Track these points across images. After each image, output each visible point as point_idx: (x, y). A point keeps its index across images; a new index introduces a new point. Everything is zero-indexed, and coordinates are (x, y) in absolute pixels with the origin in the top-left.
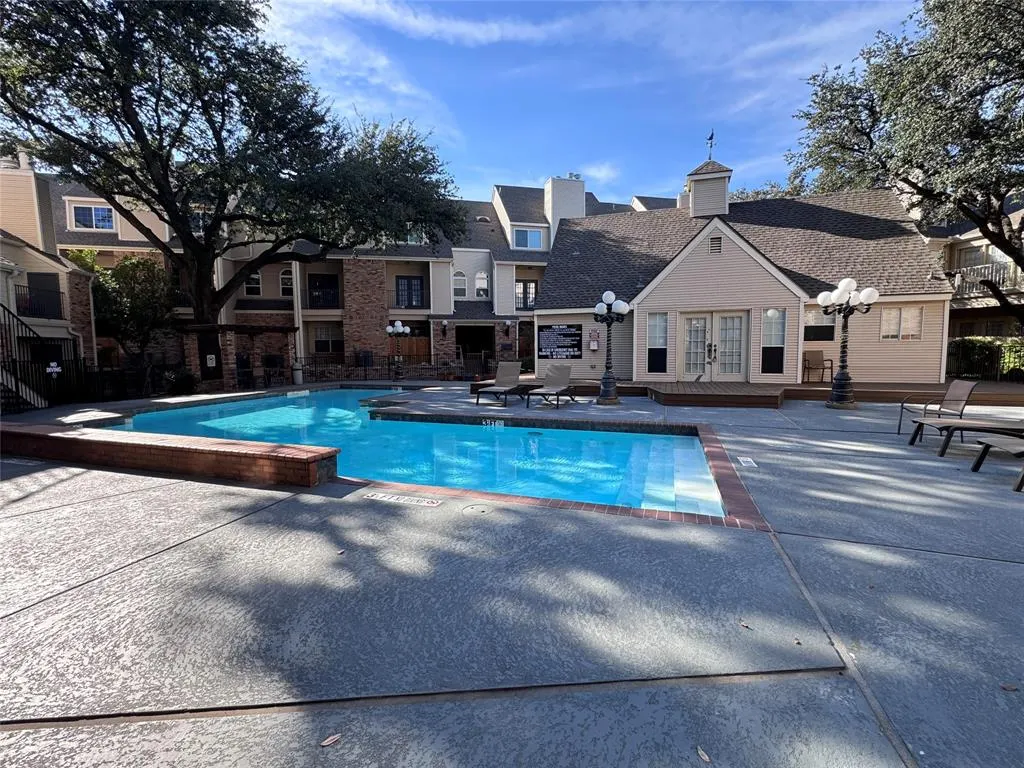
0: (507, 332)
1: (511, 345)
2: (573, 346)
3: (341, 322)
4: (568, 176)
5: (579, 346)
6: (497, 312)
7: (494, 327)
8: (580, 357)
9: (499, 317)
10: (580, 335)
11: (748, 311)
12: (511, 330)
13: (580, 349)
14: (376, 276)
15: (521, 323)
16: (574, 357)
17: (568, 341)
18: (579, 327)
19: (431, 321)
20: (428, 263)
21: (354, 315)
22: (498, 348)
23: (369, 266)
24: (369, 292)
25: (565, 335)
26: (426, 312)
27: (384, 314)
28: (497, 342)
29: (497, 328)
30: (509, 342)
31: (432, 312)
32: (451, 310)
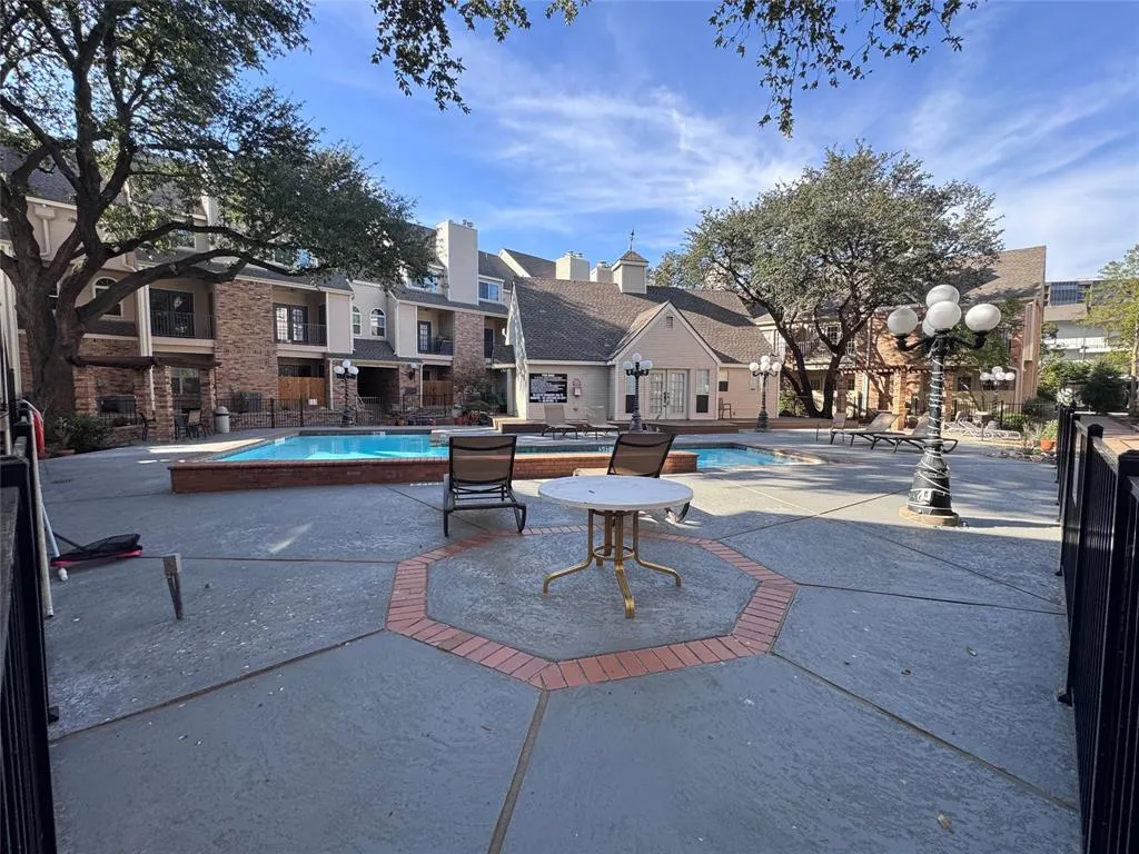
0: (411, 375)
1: (415, 389)
2: (559, 392)
3: (212, 355)
4: (462, 223)
5: (564, 392)
6: (399, 352)
7: (397, 370)
8: (565, 401)
9: (402, 359)
10: (566, 383)
11: (688, 370)
12: (417, 373)
13: (565, 395)
14: (259, 303)
15: (425, 366)
16: (560, 401)
17: (556, 387)
18: (565, 376)
19: (331, 360)
20: (325, 293)
21: (231, 348)
22: (402, 392)
23: (250, 290)
24: (252, 321)
25: (553, 383)
26: (322, 349)
27: (271, 349)
28: (402, 384)
29: (401, 370)
30: (413, 386)
31: (329, 349)
32: (351, 350)
